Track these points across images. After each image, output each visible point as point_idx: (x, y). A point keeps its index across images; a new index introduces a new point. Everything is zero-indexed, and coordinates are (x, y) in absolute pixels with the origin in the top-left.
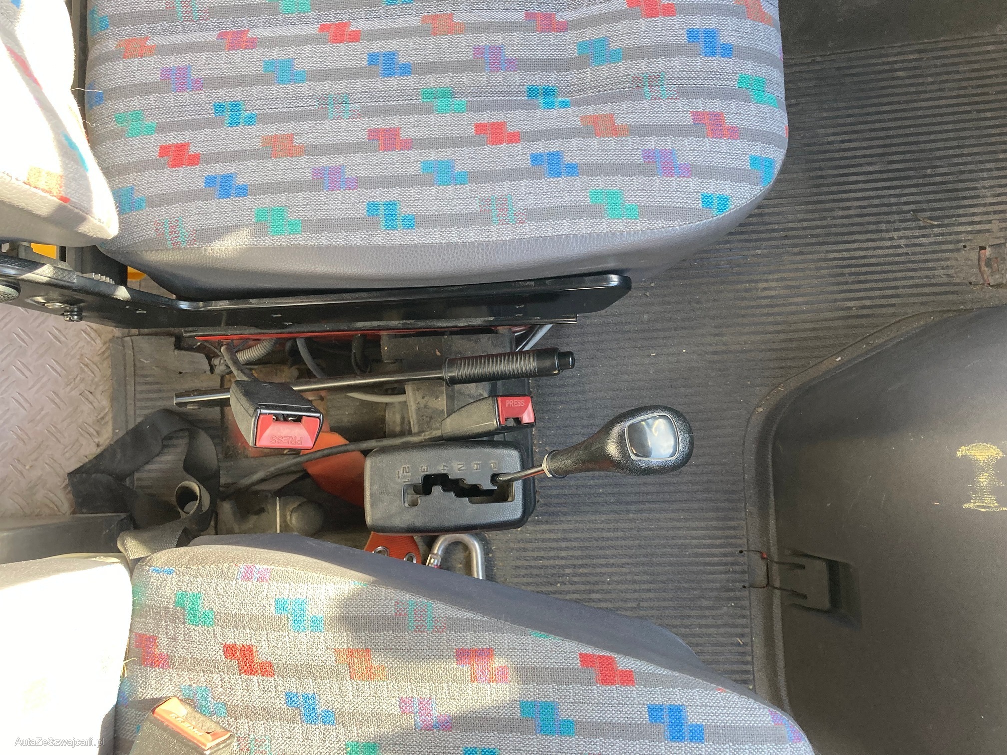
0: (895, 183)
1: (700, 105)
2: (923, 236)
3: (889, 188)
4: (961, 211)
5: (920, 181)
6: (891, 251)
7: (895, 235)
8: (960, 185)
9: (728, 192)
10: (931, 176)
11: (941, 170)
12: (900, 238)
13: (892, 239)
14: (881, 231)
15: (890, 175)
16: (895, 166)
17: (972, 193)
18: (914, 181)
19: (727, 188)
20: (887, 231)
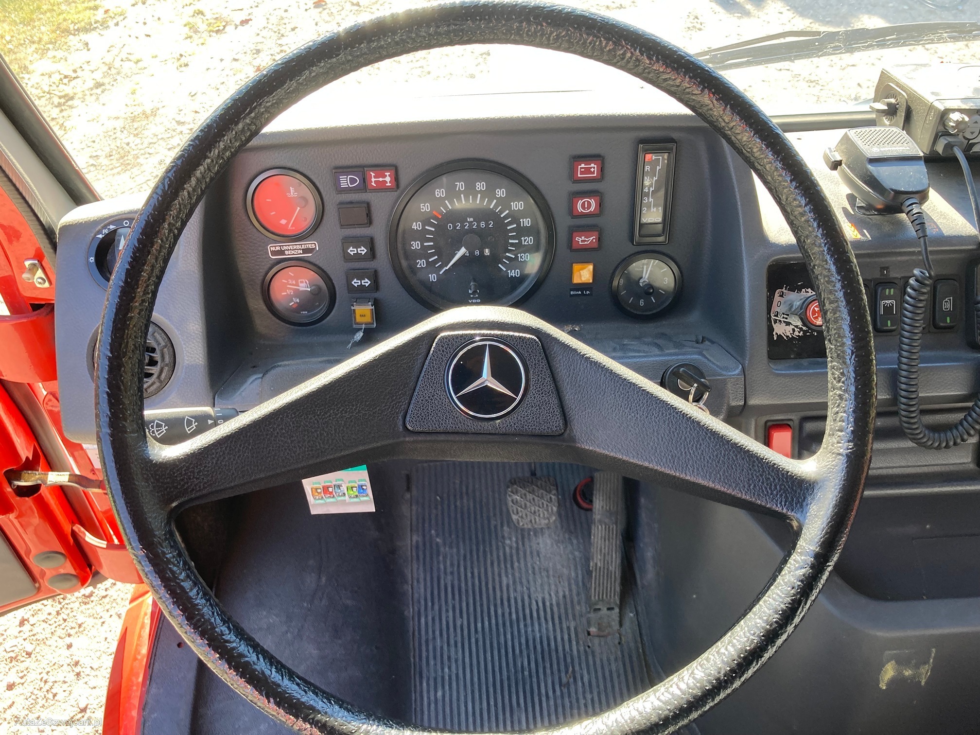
2: (582, 679)
4: (560, 649)
5: (535, 680)
10: (530, 671)
11: (526, 663)
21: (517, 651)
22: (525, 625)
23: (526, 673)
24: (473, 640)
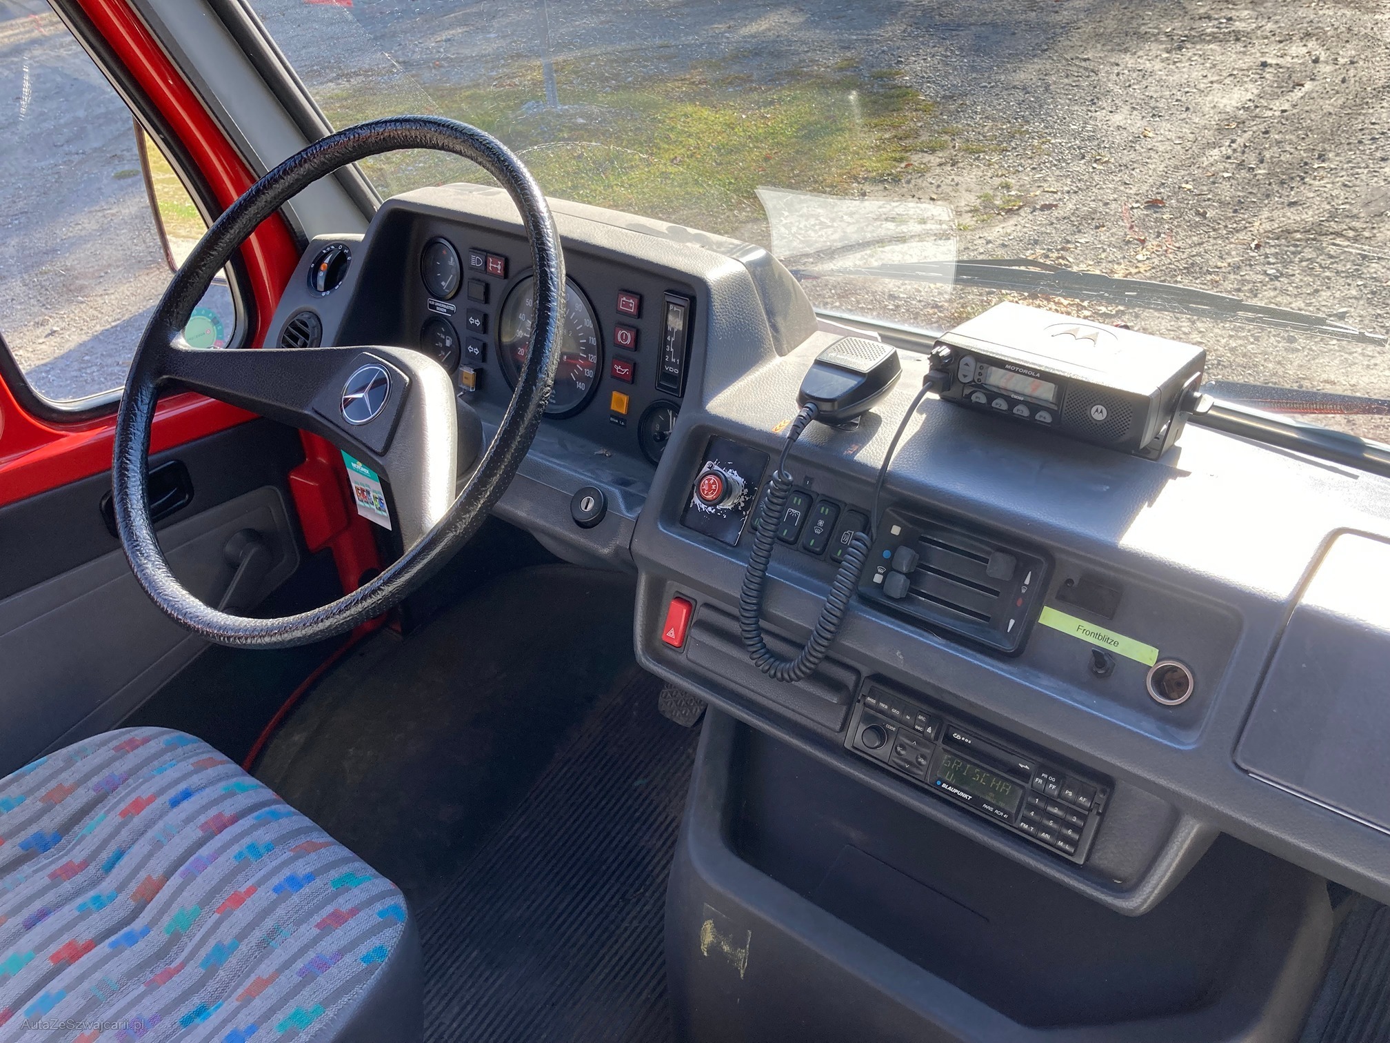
0: (591, 895)
1: (317, 919)
2: (644, 905)
3: (590, 902)
4: (650, 868)
5: (605, 878)
6: (635, 935)
7: (626, 924)
8: (633, 854)
9: (378, 944)
10: (608, 868)
11: (611, 859)
12: (631, 922)
13: (626, 929)
14: (614, 932)
15: (582, 895)
16: (580, 886)
17: (644, 852)
18: (601, 882)
19: (375, 942)
20: (618, 927)
21: (613, 845)
22: (640, 829)
23: (604, 868)
24: (587, 811)
